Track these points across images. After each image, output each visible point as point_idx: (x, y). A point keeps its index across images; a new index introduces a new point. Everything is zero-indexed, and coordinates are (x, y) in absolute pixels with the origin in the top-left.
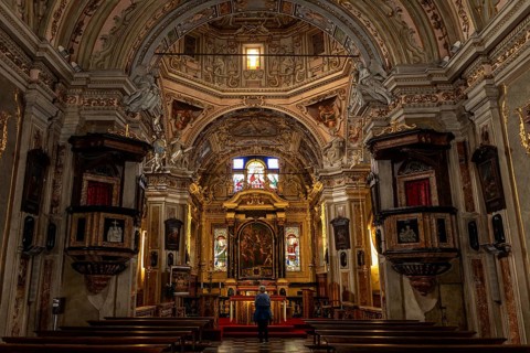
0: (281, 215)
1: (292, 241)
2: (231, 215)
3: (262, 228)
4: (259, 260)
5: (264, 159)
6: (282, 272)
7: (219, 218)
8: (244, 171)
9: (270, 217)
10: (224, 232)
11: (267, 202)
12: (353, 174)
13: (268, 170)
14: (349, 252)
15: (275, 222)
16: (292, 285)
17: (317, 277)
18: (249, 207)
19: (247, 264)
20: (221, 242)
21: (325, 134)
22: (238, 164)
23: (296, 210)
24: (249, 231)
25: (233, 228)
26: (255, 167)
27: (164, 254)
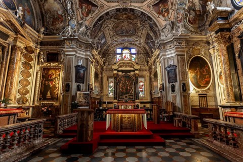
0: (137, 72)
1: (141, 84)
2: (115, 72)
3: (129, 78)
4: (127, 92)
5: (130, 49)
6: (137, 98)
7: (111, 74)
8: (121, 54)
9: (132, 73)
10: (112, 79)
11: (131, 67)
13: (131, 54)
15: (135, 75)
16: (142, 103)
17: (152, 98)
18: (123, 68)
19: (123, 94)
21: (162, 21)
22: (119, 51)
23: (143, 70)
24: (123, 79)
25: (116, 77)
26: (126, 52)
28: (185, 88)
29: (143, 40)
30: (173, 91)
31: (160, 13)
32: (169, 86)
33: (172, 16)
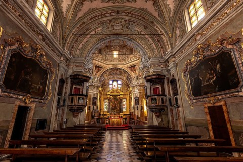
0: (121, 96)
1: (124, 103)
2: (109, 96)
3: (116, 99)
4: (116, 108)
5: (117, 81)
6: (122, 112)
7: (106, 97)
8: (112, 84)
9: (119, 96)
10: (107, 100)
11: (118, 93)
12: (139, 85)
13: (118, 84)
14: (139, 106)
15: (120, 98)
16: (124, 115)
17: (130, 113)
18: (113, 94)
19: (113, 109)
20: (106, 103)
21: (133, 75)
22: (111, 82)
23: (125, 95)
24: (113, 100)
25: (109, 99)
26: (115, 83)
27: (92, 107)
28: (142, 108)
29: (125, 78)
30: (137, 109)
31: (132, 71)
32: (135, 107)
33: (137, 73)
